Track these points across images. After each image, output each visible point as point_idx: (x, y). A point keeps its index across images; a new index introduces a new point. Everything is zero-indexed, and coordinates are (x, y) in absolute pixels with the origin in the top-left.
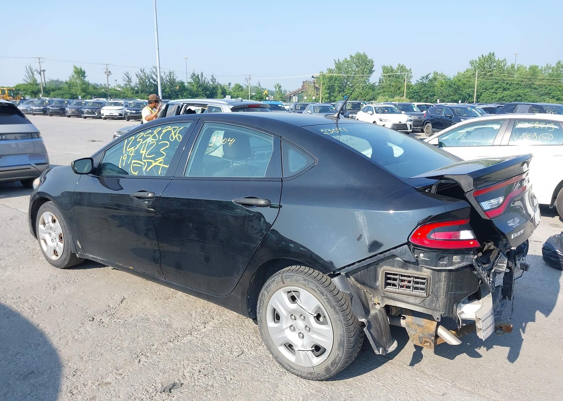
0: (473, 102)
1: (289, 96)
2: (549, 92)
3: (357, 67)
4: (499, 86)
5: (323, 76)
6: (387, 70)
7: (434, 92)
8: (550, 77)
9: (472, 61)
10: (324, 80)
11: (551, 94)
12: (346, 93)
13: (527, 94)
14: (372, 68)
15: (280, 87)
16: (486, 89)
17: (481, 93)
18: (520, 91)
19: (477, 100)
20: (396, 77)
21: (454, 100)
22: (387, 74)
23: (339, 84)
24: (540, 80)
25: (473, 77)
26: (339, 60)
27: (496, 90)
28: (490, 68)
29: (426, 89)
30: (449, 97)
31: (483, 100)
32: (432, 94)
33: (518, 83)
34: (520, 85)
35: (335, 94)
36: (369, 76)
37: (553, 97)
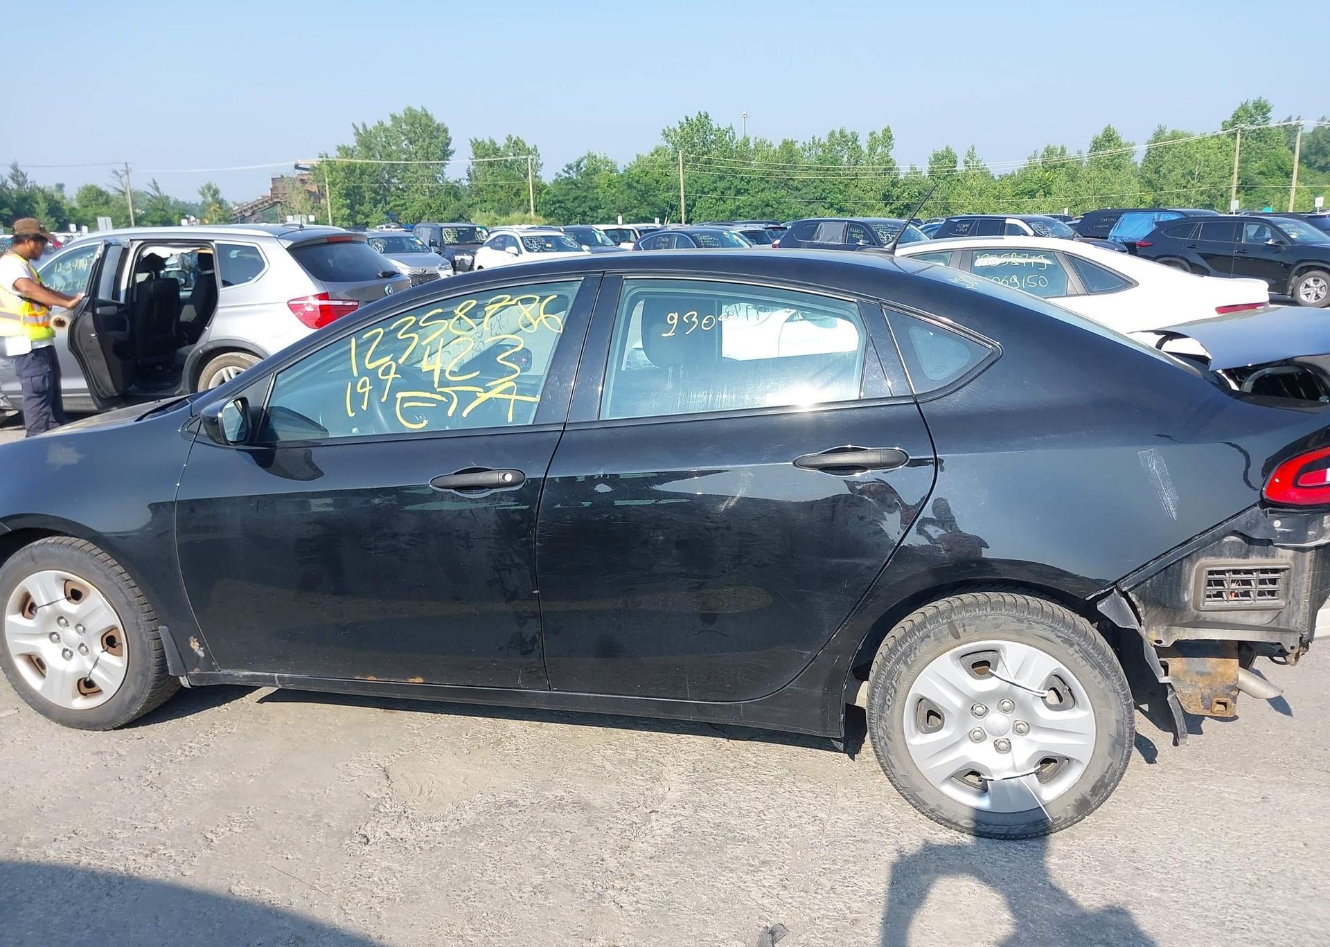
0: (680, 222)
1: (238, 215)
2: (821, 194)
3: (411, 143)
4: (728, 185)
5: (330, 164)
6: (482, 150)
7: (597, 199)
8: (821, 163)
9: (667, 130)
10: (334, 173)
11: (826, 199)
12: (392, 204)
13: (782, 200)
14: (448, 144)
15: (216, 192)
16: (703, 192)
17: (694, 201)
18: (768, 195)
19: (688, 217)
20: (506, 167)
21: (642, 217)
22: (486, 160)
23: (372, 183)
24: (803, 170)
25: (675, 166)
26: (364, 126)
27: (723, 193)
28: (704, 145)
29: (579, 193)
30: (631, 211)
31: (700, 217)
32: (593, 204)
33: (763, 178)
34: (767, 182)
35: (366, 208)
36: (443, 165)
37: (831, 205)
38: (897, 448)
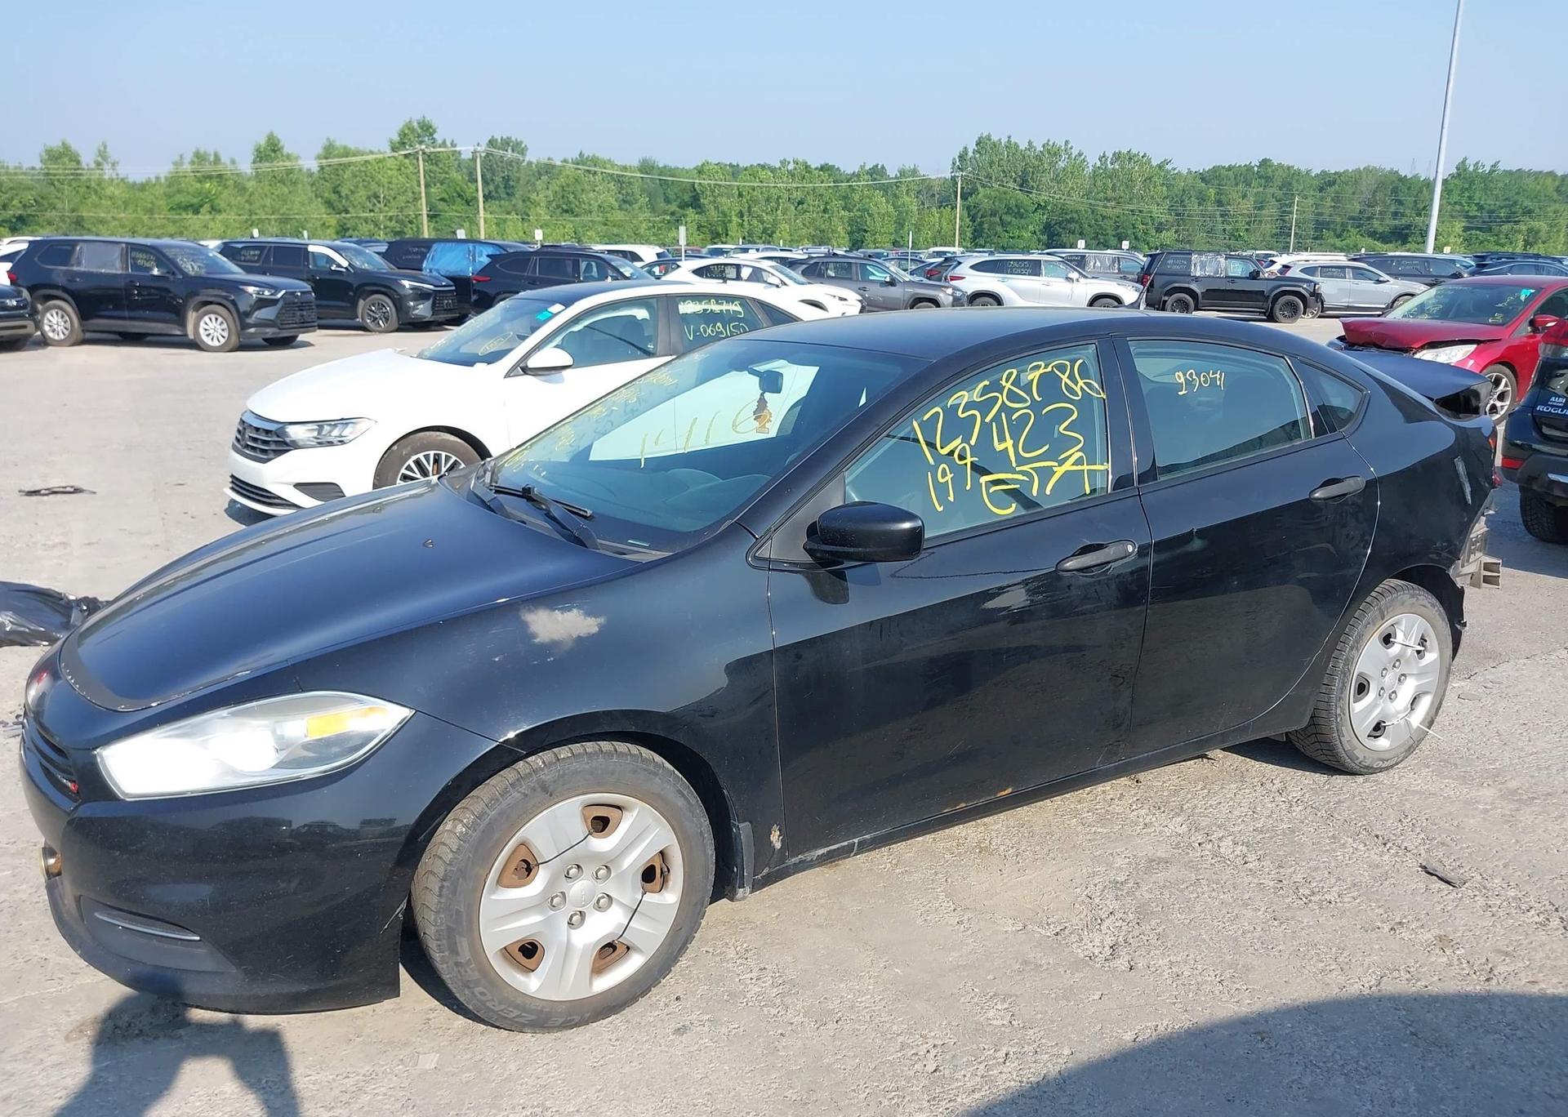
38: (1372, 469)
